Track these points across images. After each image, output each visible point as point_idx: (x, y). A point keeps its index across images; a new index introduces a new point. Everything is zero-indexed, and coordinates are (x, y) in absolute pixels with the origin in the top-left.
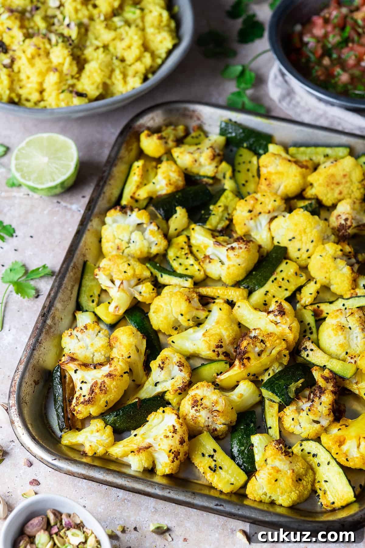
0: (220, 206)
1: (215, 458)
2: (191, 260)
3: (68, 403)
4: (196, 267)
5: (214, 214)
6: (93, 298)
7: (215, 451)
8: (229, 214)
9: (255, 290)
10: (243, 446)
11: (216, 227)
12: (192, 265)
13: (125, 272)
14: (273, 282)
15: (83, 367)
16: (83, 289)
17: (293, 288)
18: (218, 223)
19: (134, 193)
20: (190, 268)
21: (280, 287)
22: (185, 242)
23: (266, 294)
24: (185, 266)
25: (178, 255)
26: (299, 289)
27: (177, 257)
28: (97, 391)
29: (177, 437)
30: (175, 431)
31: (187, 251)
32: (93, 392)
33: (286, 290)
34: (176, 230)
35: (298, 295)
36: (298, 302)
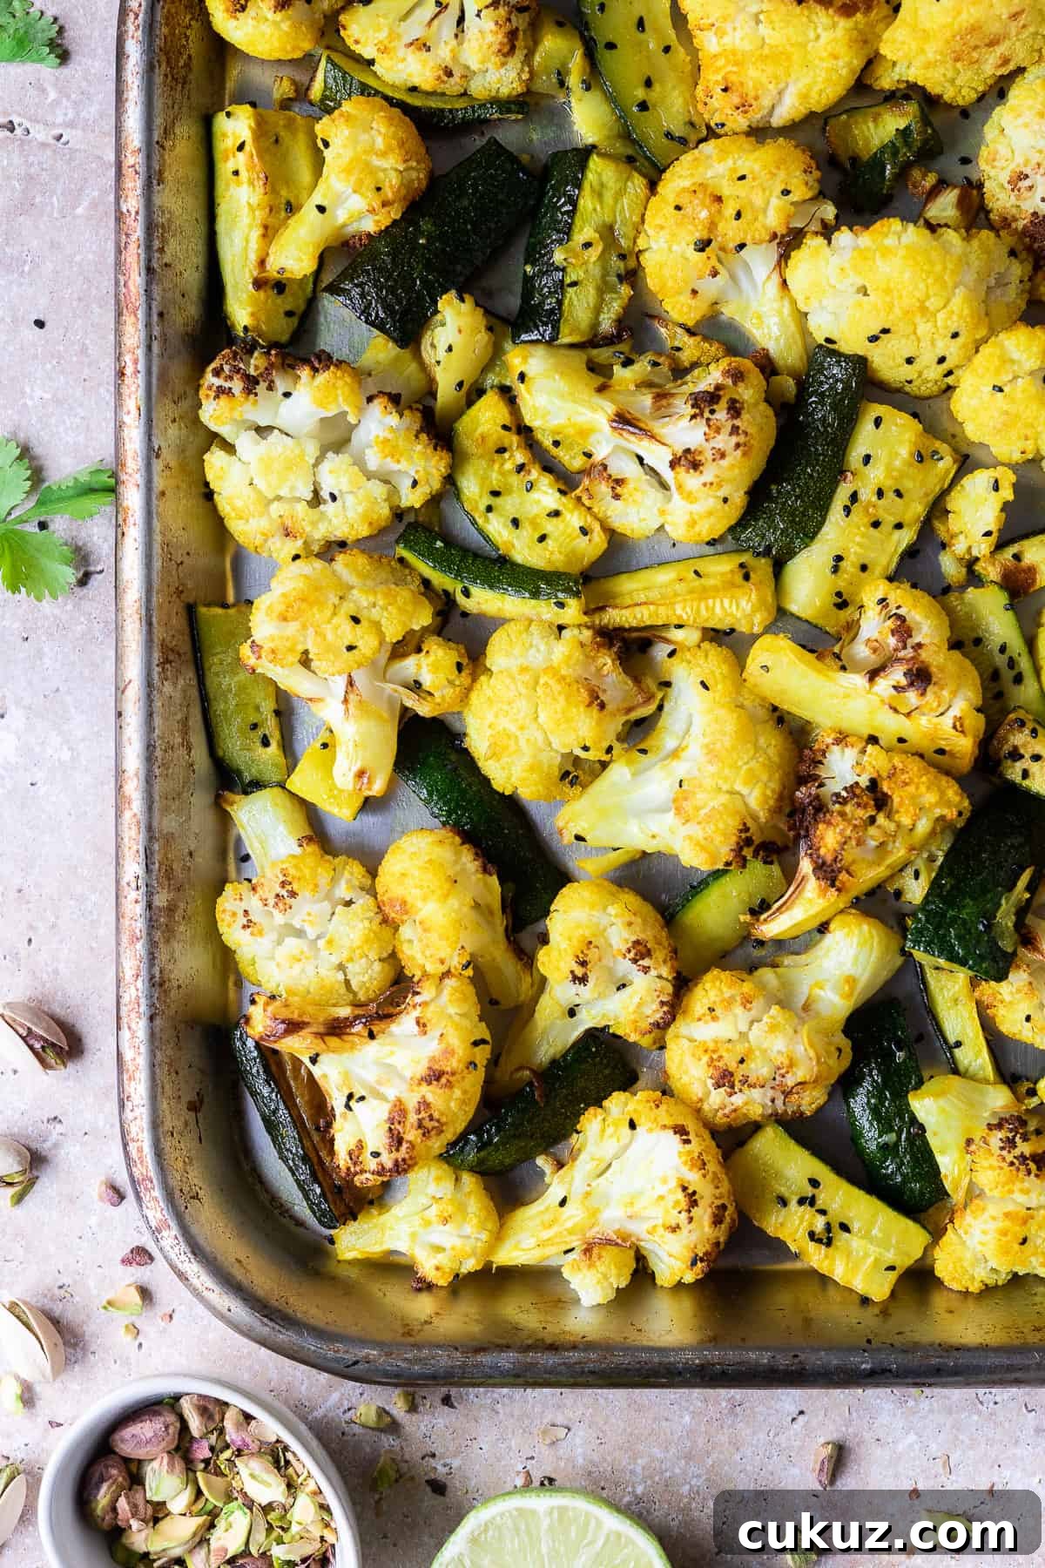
0: (587, 245)
1: (820, 1204)
2: (546, 495)
3: (316, 1138)
4: (574, 519)
5: (574, 284)
6: (260, 732)
7: (814, 1183)
8: (623, 257)
9: (791, 554)
10: (891, 1130)
11: (595, 324)
12: (556, 514)
13: (350, 648)
14: (847, 510)
15: (333, 1041)
16: (219, 707)
17: (916, 509)
18: (598, 310)
19: (262, 263)
20: (550, 526)
21: (876, 524)
22: (505, 427)
23: (836, 570)
24: (534, 523)
25: (495, 481)
26: (938, 508)
27: (496, 494)
28: (412, 1135)
29: (703, 1213)
30: (693, 1200)
31: (520, 457)
32: (400, 1141)
33: (899, 526)
34: (460, 385)
35: (937, 524)
36: (944, 546)
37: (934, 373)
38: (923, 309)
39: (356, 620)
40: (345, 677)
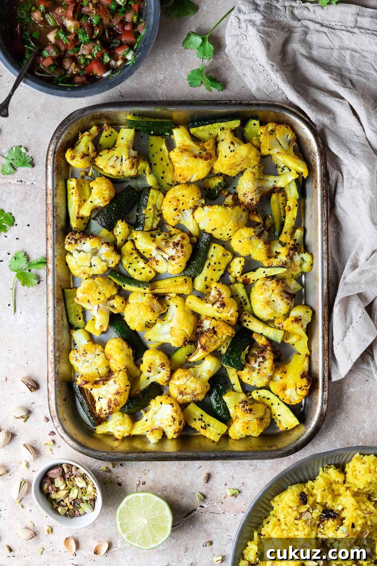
0: (150, 209)
1: (203, 420)
2: (142, 264)
3: (92, 407)
4: (148, 269)
5: (147, 218)
6: (79, 317)
7: (202, 415)
8: (158, 211)
9: (196, 276)
10: (219, 403)
11: (152, 226)
12: (144, 268)
13: (99, 299)
14: (208, 267)
15: (95, 386)
16: (69, 311)
17: (223, 266)
18: (153, 223)
19: (78, 213)
20: (143, 271)
21: (214, 270)
22: (132, 249)
23: (205, 280)
24: (139, 270)
25: (130, 261)
26: (228, 266)
27: (130, 264)
28: (113, 406)
29: (177, 423)
30: (174, 420)
31: (136, 255)
32: (110, 407)
33: (219, 270)
34: (122, 240)
35: (228, 269)
36: (230, 274)
37: (227, 237)
38: (223, 225)
39: (100, 293)
40: (97, 305)
